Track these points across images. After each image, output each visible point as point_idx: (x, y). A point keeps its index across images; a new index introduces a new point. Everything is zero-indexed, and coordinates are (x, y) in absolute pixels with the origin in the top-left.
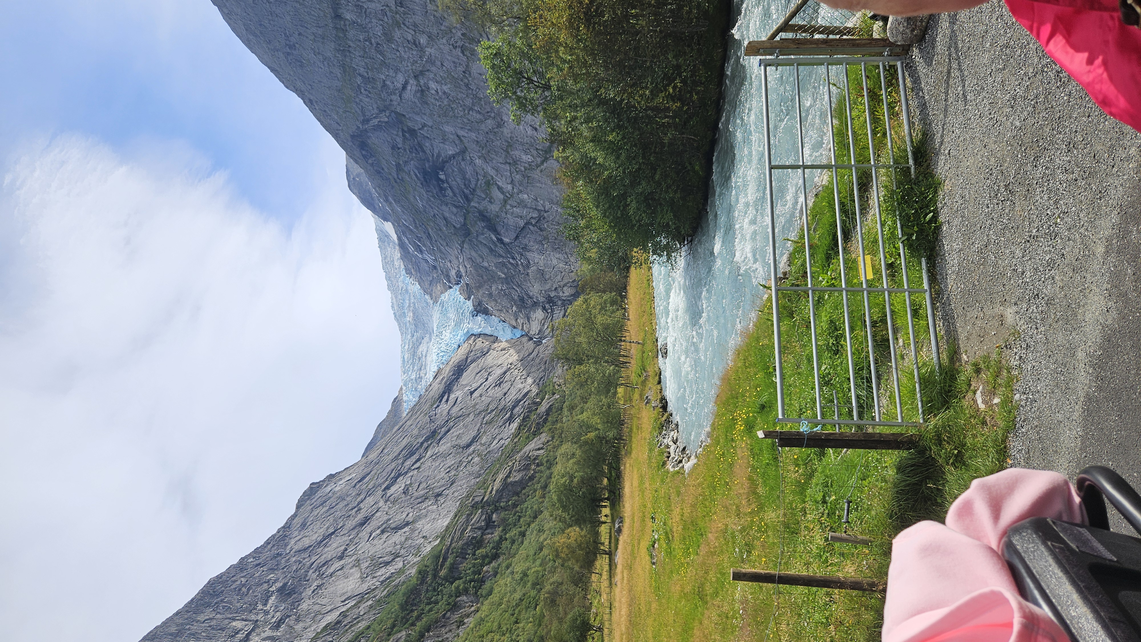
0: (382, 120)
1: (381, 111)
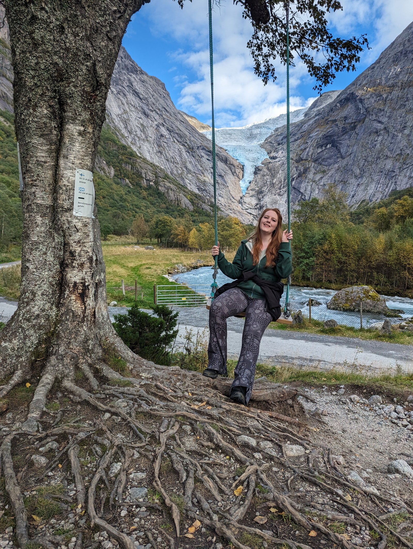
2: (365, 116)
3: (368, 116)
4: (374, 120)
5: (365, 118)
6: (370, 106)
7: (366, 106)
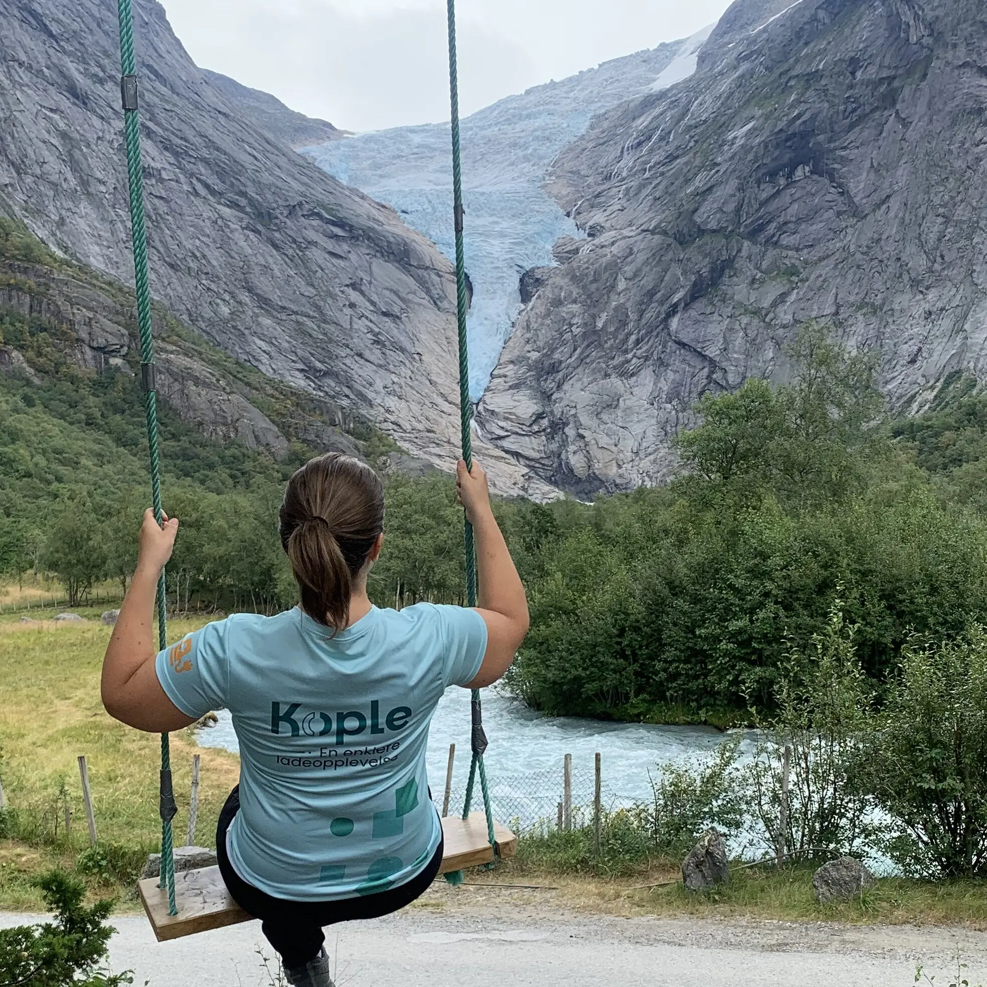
0: (912, 30)
1: (930, 26)
2: (925, 52)
3: (939, 52)
4: (965, 65)
5: (929, 59)
6: (940, 12)
7: (930, 15)
